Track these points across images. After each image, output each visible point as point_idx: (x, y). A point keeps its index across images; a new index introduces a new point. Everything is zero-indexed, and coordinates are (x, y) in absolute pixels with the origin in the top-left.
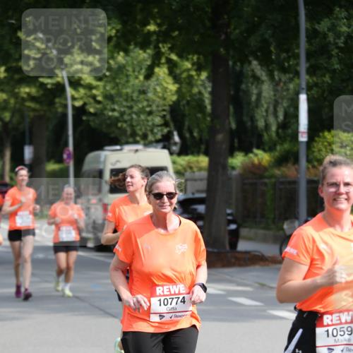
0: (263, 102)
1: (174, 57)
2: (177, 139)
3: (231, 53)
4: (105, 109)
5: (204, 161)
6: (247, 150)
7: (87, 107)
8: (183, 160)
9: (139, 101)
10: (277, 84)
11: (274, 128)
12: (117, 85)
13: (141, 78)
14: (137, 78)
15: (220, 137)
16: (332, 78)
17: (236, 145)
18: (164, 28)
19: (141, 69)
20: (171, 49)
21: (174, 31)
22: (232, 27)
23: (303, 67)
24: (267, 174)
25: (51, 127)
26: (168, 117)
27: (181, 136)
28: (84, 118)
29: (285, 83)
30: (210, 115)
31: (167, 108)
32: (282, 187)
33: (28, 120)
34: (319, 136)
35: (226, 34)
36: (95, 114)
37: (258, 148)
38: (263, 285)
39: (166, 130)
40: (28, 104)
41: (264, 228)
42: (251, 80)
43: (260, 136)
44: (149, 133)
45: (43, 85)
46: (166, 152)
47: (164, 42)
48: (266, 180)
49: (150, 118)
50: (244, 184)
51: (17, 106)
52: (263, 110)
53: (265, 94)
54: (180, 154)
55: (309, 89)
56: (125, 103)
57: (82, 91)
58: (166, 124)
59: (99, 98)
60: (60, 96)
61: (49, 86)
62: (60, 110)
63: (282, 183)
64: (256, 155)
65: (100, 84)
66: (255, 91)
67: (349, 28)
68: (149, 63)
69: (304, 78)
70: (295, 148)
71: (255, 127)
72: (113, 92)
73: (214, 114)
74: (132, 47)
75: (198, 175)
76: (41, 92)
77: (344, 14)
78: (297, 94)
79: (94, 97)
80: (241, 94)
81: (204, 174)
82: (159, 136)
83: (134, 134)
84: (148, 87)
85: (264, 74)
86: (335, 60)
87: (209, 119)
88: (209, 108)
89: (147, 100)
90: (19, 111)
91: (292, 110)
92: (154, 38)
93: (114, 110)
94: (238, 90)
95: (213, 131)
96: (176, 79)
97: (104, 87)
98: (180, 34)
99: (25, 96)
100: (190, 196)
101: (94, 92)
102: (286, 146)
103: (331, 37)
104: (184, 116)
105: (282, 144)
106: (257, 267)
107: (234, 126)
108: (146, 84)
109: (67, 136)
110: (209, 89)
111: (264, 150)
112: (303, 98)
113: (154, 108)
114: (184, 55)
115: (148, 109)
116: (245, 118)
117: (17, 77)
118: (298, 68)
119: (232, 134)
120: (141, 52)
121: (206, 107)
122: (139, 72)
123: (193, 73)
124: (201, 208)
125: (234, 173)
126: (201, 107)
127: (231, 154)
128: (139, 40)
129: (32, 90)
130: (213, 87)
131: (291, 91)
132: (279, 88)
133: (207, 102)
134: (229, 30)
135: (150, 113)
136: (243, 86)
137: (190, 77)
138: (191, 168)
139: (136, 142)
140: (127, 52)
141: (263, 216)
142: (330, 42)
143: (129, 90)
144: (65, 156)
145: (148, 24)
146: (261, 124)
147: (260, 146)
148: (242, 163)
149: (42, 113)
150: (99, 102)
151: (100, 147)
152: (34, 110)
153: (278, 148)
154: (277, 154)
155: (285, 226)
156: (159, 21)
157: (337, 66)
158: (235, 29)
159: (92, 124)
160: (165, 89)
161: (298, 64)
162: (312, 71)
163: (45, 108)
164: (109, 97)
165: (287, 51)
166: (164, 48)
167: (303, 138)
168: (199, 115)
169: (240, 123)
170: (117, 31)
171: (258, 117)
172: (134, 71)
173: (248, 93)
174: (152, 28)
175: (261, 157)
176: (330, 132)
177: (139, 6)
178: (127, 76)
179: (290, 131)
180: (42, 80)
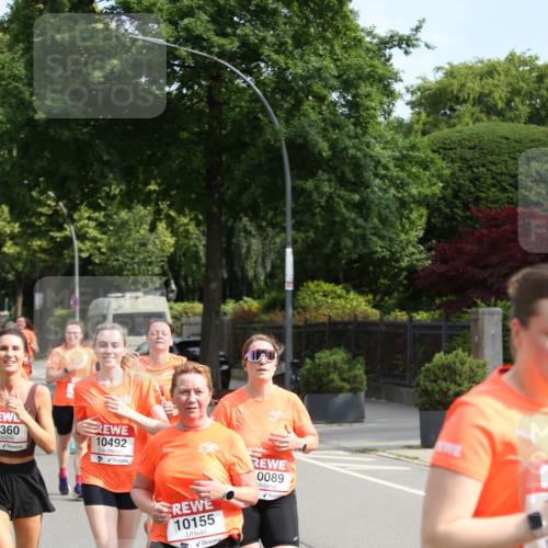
0: (252, 254)
1: (173, 214)
2: (173, 287)
3: (224, 210)
4: (109, 259)
5: (199, 307)
6: (238, 298)
7: (92, 258)
8: (179, 306)
9: (139, 253)
10: (265, 239)
11: (262, 278)
12: (120, 239)
13: (143, 232)
14: (138, 232)
15: (214, 285)
16: (315, 234)
17: (228, 293)
18: (162, 187)
19: (142, 224)
20: (170, 207)
21: (173, 190)
22: (225, 186)
23: (289, 223)
24: (257, 319)
26: (166, 267)
27: (177, 284)
28: (90, 268)
29: (272, 237)
30: (205, 266)
31: (165, 259)
32: (270, 331)
33: (38, 270)
34: (303, 286)
35: (219, 193)
36: (99, 264)
37: (248, 296)
39: (164, 279)
40: (38, 255)
42: (242, 234)
43: (250, 285)
45: (52, 238)
47: (163, 200)
49: (150, 268)
50: (234, 328)
51: (30, 257)
52: (253, 261)
53: (253, 247)
54: (176, 301)
55: (295, 242)
56: (128, 255)
57: (88, 243)
58: (164, 274)
59: (103, 250)
60: (67, 249)
61: (58, 240)
62: (68, 261)
64: (246, 302)
65: (105, 237)
66: (245, 245)
67: (330, 188)
68: (149, 219)
69: (290, 233)
70: (282, 297)
71: (245, 277)
72: (116, 244)
73: (209, 265)
74: (134, 205)
75: (192, 319)
76: (51, 245)
77: (326, 177)
78: (284, 247)
79: (99, 249)
80: (232, 246)
81: (199, 319)
84: (148, 239)
85: (253, 229)
86: (318, 218)
87: (203, 269)
88: (203, 260)
89: (148, 252)
90: (31, 262)
91: (278, 261)
93: (118, 260)
94: (229, 242)
95: (207, 279)
96: (174, 233)
97: (109, 239)
98: (178, 193)
99: (36, 248)
100: (186, 339)
101: (99, 244)
102: (274, 294)
103: (315, 196)
104: (180, 266)
105: (269, 293)
107: (226, 276)
108: (148, 236)
110: (204, 242)
111: (254, 298)
112: (289, 251)
113: (153, 259)
115: (148, 260)
116: (237, 269)
117: (29, 231)
118: (285, 225)
119: (225, 283)
120: (142, 208)
121: (200, 258)
122: (140, 226)
124: (197, 350)
125: (227, 318)
126: (196, 258)
127: (224, 302)
128: (142, 197)
129: (44, 243)
130: (207, 241)
131: (278, 245)
132: (267, 242)
133: (202, 254)
134: (222, 190)
135: (150, 263)
136: (234, 240)
137: (187, 231)
138: (186, 313)
140: (130, 208)
142: (313, 201)
143: (130, 243)
145: (149, 184)
146: (251, 274)
147: (250, 294)
148: (234, 309)
149: (50, 264)
150: (103, 254)
152: (44, 261)
153: (266, 295)
154: (266, 301)
156: (159, 181)
157: (320, 224)
158: (228, 189)
159: (96, 273)
160: (164, 242)
161: (284, 221)
162: (297, 227)
163: (54, 259)
164: (113, 250)
165: (275, 209)
166: (164, 206)
167: (289, 287)
168: (194, 266)
169: (232, 273)
170: (121, 190)
171: (248, 268)
172: (135, 226)
173: (238, 246)
174: (153, 187)
175: (251, 304)
176: (312, 281)
177: (141, 168)
178: (129, 230)
179: (276, 281)
180: (51, 234)
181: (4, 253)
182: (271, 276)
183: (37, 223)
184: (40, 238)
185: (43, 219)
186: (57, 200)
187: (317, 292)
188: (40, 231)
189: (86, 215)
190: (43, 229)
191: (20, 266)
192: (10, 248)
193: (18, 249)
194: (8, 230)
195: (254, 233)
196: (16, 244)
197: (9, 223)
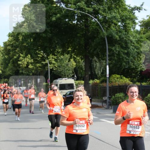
0: (97, 67)
1: (75, 56)
2: (76, 76)
4: (58, 69)
5: (83, 82)
6: (93, 79)
7: (53, 69)
8: (77, 82)
9: (66, 67)
10: (101, 63)
11: (100, 74)
12: (61, 63)
13: (67, 61)
14: (66, 61)
15: (87, 76)
16: (115, 62)
17: (90, 78)
18: (73, 49)
19: (67, 59)
20: (75, 54)
21: (75, 50)
22: (90, 49)
23: (108, 59)
24: (98, 85)
25: (44, 74)
26: (73, 71)
28: (53, 72)
31: (73, 69)
32: (102, 88)
33: (39, 72)
34: (111, 76)
35: (88, 51)
36: (55, 71)
37: (96, 79)
38: (98, 113)
39: (73, 74)
40: (39, 68)
41: (98, 99)
42: (94, 62)
43: (96, 76)
44: (69, 75)
46: (73, 80)
47: (73, 53)
48: (98, 87)
49: (69, 71)
50: (93, 88)
52: (97, 69)
53: (97, 65)
54: (76, 80)
55: (109, 64)
56: (63, 68)
57: (52, 65)
58: (73, 73)
59: (56, 67)
60: (47, 66)
61: (44, 64)
62: (47, 70)
63: (102, 87)
64: (95, 80)
65: (57, 63)
66: (95, 65)
67: (119, 49)
68: (69, 58)
69: (108, 61)
70: (105, 79)
71: (95, 73)
73: (85, 71)
74: (65, 54)
76: (42, 65)
77: (118, 46)
78: (106, 65)
79: (55, 66)
82: (71, 76)
83: (65, 75)
85: (97, 60)
86: (116, 57)
88: (84, 69)
89: (68, 67)
90: (36, 70)
91: (104, 69)
92: (70, 52)
93: (60, 69)
94: (91, 64)
95: (85, 75)
96: (75, 62)
98: (77, 51)
99: (38, 66)
101: (55, 65)
103: (115, 51)
104: (77, 71)
105: (102, 78)
106: (96, 108)
107: (90, 73)
108: (68, 63)
109: (48, 76)
110: (84, 64)
111: (98, 79)
112: (108, 66)
114: (78, 56)
115: (69, 69)
116: (93, 71)
117: (36, 62)
119: (90, 75)
120: (67, 55)
122: (66, 60)
123: (80, 60)
125: (90, 85)
126: (82, 69)
127: (89, 80)
128: (67, 52)
129: (40, 65)
131: (104, 65)
135: (69, 70)
136: (92, 63)
137: (79, 61)
138: (79, 84)
139: (66, 77)
140: (63, 55)
141: (97, 96)
142: (114, 53)
143: (64, 65)
144: (48, 81)
146: (97, 73)
148: (92, 82)
149: (42, 70)
150: (56, 68)
151: (57, 79)
152: (40, 70)
154: (101, 80)
155: (103, 98)
157: (116, 59)
159: (55, 73)
160: (73, 64)
161: (106, 58)
162: (110, 60)
163: (43, 69)
164: (59, 66)
165: (104, 55)
166: (73, 55)
167: (108, 76)
168: (81, 71)
169: (91, 73)
170: (61, 50)
171: (96, 71)
173: (93, 65)
174: (70, 49)
175: (97, 81)
176: (114, 75)
177: (67, 44)
178: (63, 61)
179: (104, 74)
180: (42, 62)
181: (29, 68)
182: (102, 73)
183: (38, 59)
184: (39, 64)
185: (40, 58)
186: (44, 53)
187: (115, 77)
188: (39, 61)
189: (51, 57)
190: (40, 61)
191: (33, 71)
192: (30, 66)
193: (33, 67)
194: (30, 61)
195: (97, 61)
196: (32, 65)
197: (30, 59)
